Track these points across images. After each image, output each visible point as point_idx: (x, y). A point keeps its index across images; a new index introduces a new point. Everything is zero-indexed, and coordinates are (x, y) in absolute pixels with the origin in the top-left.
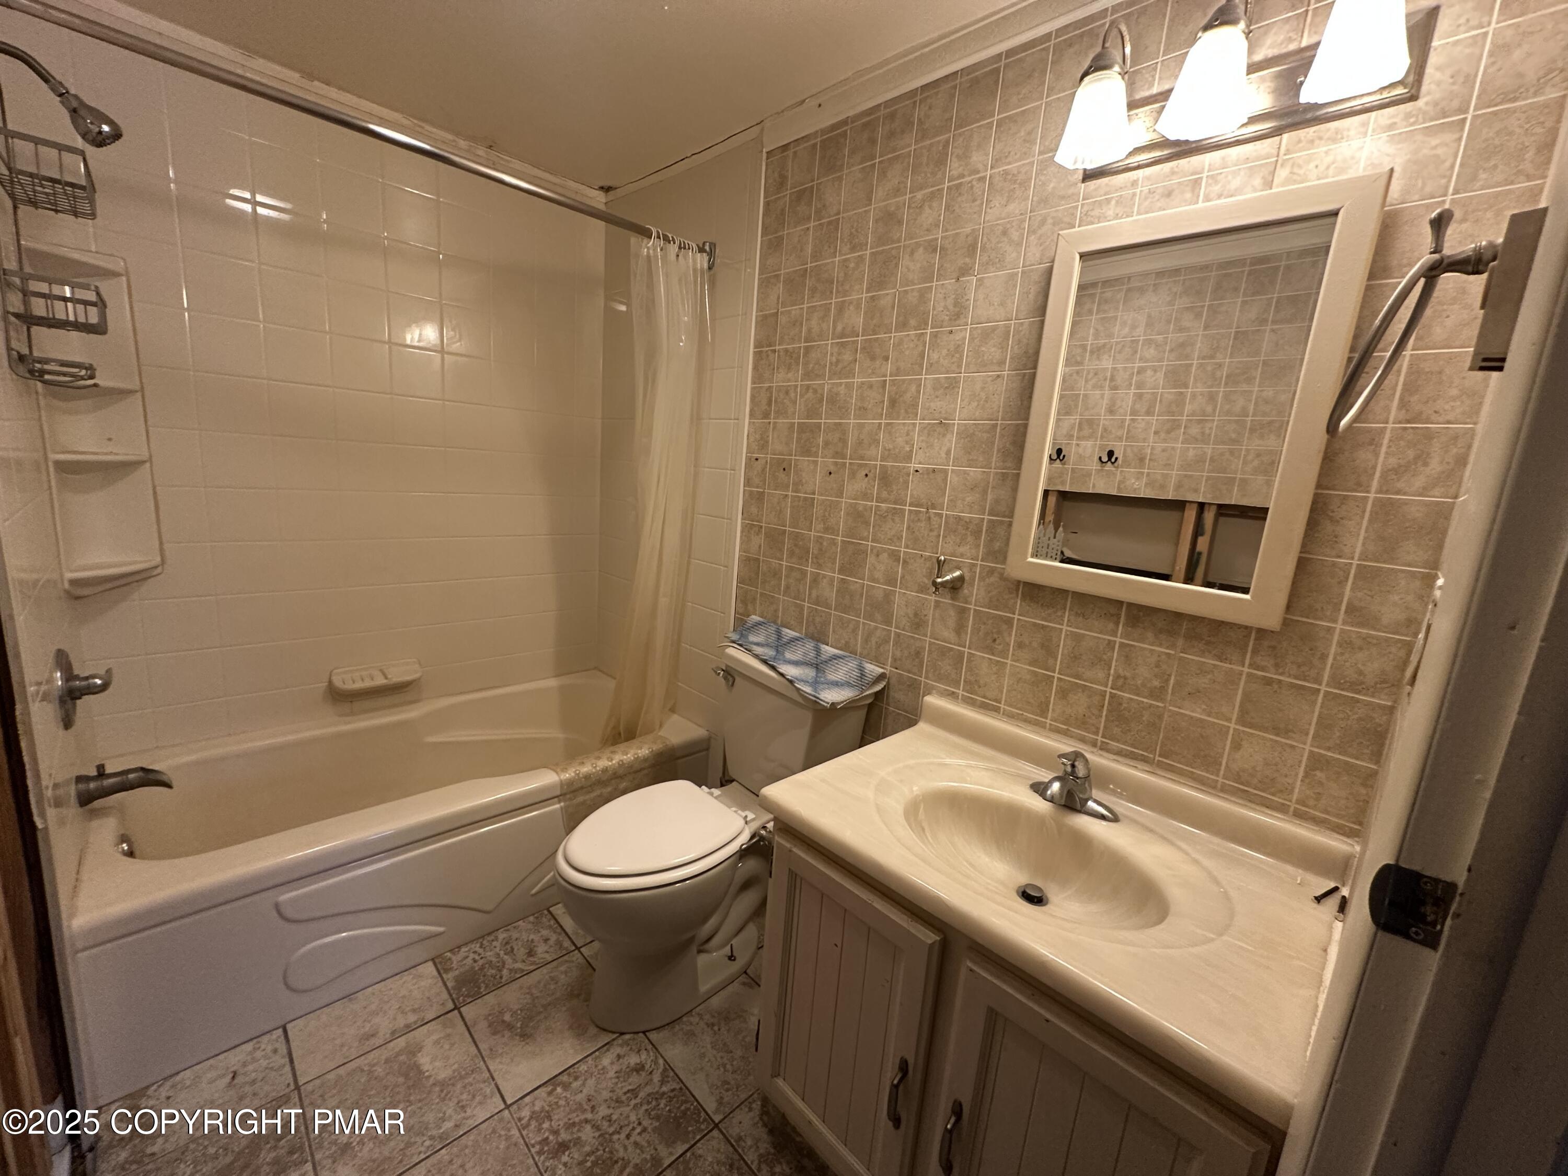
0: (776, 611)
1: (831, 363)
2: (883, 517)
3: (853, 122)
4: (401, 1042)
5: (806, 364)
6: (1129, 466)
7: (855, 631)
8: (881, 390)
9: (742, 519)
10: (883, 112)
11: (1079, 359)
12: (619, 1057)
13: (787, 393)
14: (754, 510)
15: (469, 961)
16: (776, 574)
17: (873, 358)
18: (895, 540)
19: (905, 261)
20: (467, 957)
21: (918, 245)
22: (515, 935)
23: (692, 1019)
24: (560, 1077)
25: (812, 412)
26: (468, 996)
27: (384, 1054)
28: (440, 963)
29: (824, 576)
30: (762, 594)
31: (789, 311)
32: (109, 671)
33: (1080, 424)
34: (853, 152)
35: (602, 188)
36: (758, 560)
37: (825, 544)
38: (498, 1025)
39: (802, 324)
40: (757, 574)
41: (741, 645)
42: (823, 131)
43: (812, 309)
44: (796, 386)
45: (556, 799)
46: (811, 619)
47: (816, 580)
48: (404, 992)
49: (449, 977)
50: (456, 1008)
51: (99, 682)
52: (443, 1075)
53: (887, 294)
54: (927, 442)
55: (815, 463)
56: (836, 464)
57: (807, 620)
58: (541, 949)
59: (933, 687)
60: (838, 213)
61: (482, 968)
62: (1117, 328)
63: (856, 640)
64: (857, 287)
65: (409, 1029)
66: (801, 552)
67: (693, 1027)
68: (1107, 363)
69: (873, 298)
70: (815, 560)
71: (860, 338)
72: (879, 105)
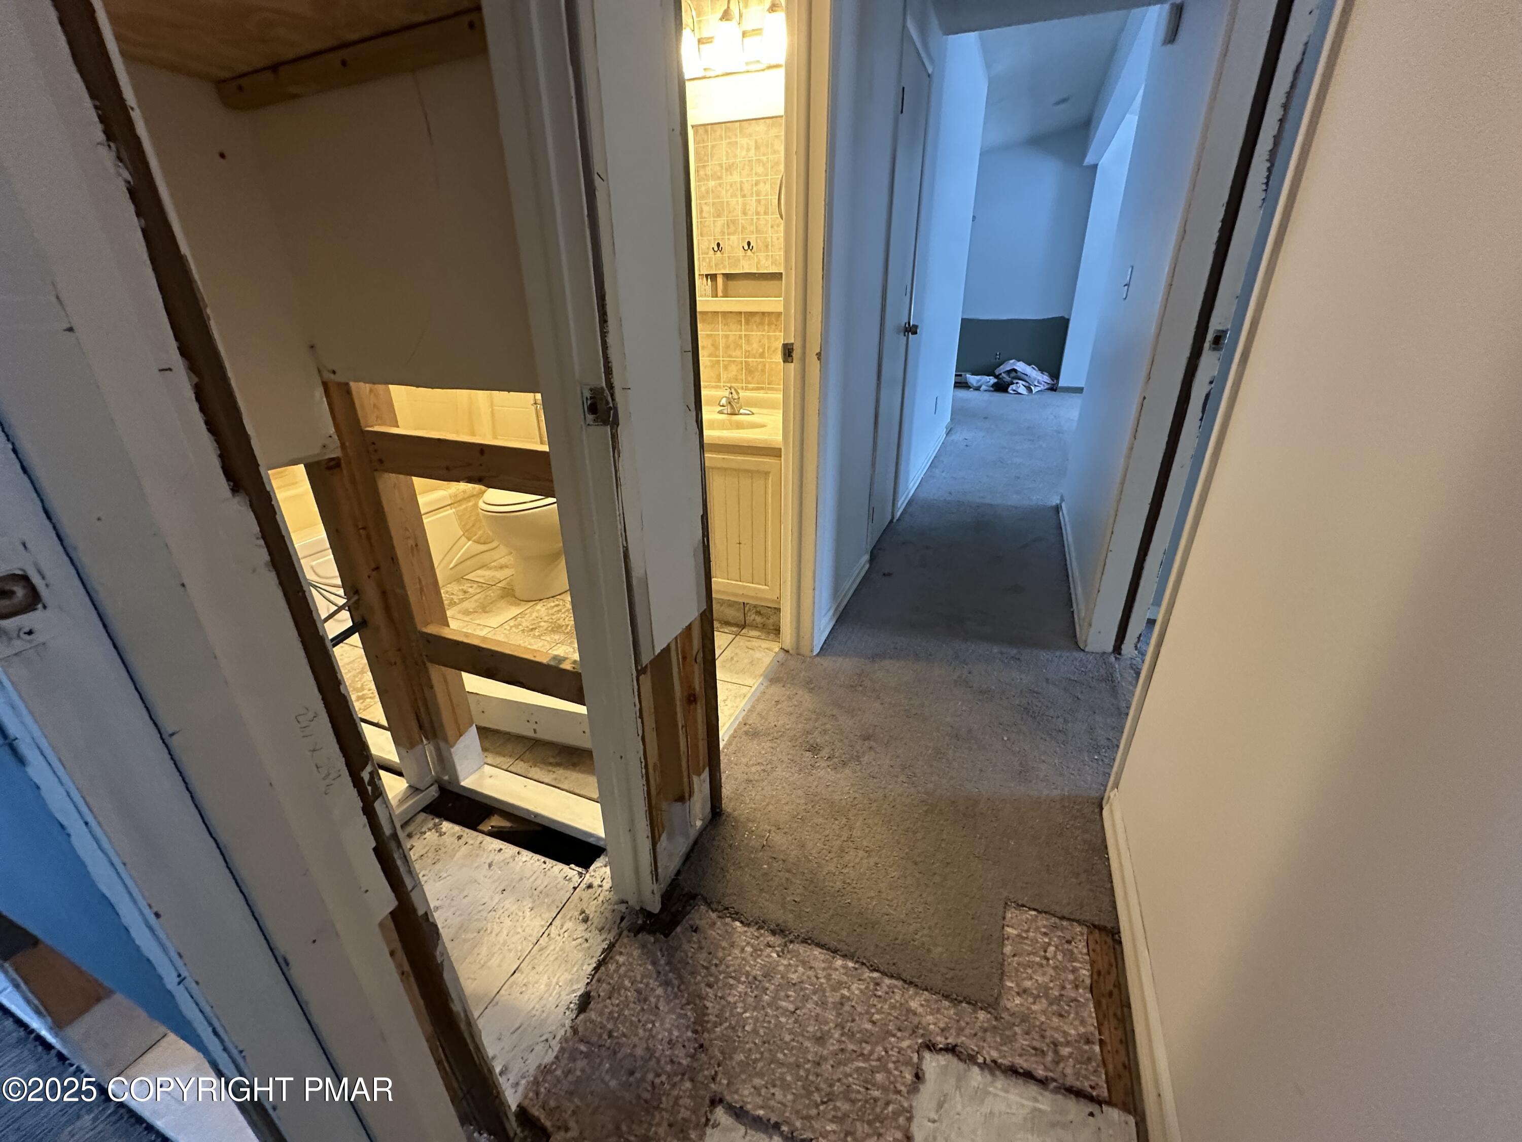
6: (760, 251)
11: (719, 174)
33: (728, 222)
45: (448, 507)
62: (739, 150)
68: (736, 178)
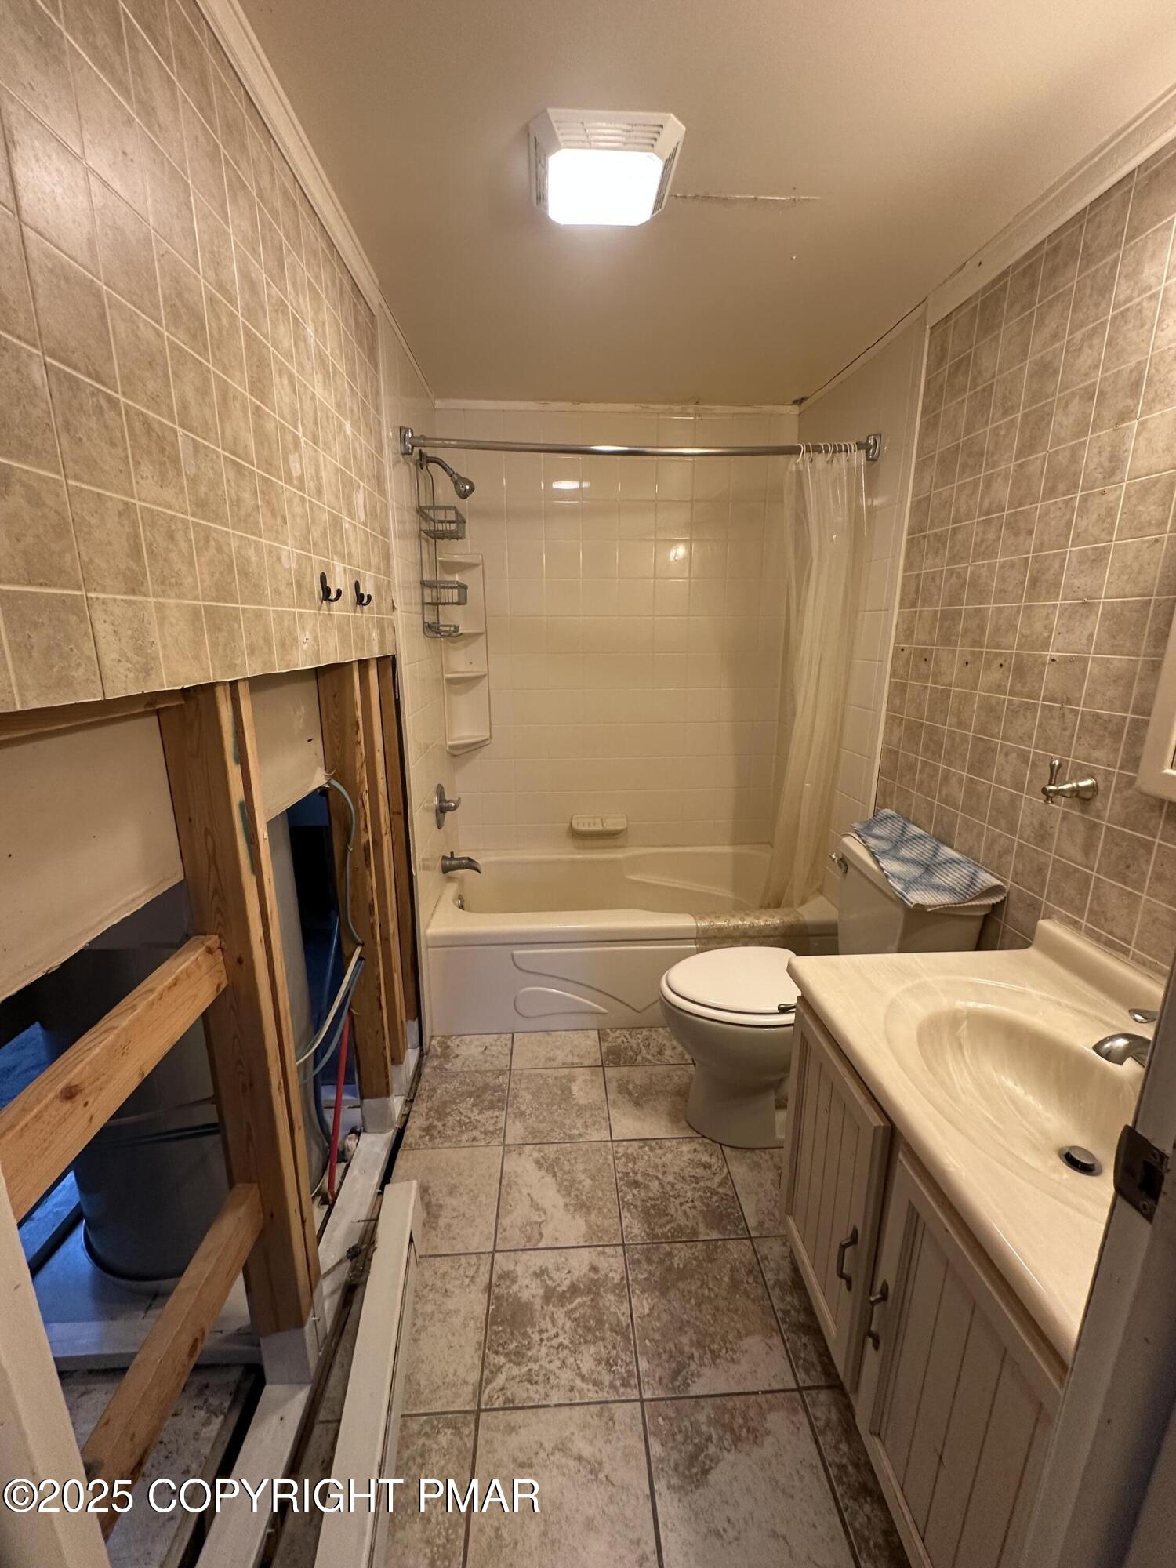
0: (910, 806)
1: (975, 544)
2: (1014, 712)
3: (1014, 270)
4: (566, 1071)
5: (952, 548)
7: (980, 834)
8: (1022, 569)
9: (887, 711)
10: (1046, 247)
12: (695, 1151)
13: (933, 579)
14: (897, 702)
15: (619, 1041)
16: (911, 768)
17: (1017, 535)
18: (1026, 738)
19: (1058, 417)
20: (618, 1037)
21: (1073, 394)
22: (654, 1036)
23: (763, 1154)
24: (650, 1142)
25: (954, 599)
26: (612, 1062)
27: (555, 1073)
28: (602, 1036)
29: (954, 774)
30: (899, 788)
31: (940, 493)
32: (459, 799)
34: (1011, 305)
35: (796, 402)
36: (897, 753)
37: (958, 739)
38: (623, 1088)
39: (951, 506)
40: (896, 767)
41: (859, 836)
42: (984, 290)
43: (962, 487)
44: (942, 571)
45: (693, 941)
46: (939, 818)
47: (946, 777)
48: (576, 1043)
49: (605, 1045)
50: (602, 1066)
51: (453, 804)
52: (582, 1102)
53: (1037, 459)
54: (1067, 626)
55: (954, 651)
56: (973, 653)
57: (936, 819)
58: (668, 1053)
59: (1054, 912)
60: (993, 377)
61: (626, 1048)
63: (980, 847)
64: (1006, 456)
65: (572, 1065)
66: (934, 747)
67: (761, 1161)
69: (1021, 466)
70: (947, 757)
71: (1005, 513)
72: (1043, 242)
